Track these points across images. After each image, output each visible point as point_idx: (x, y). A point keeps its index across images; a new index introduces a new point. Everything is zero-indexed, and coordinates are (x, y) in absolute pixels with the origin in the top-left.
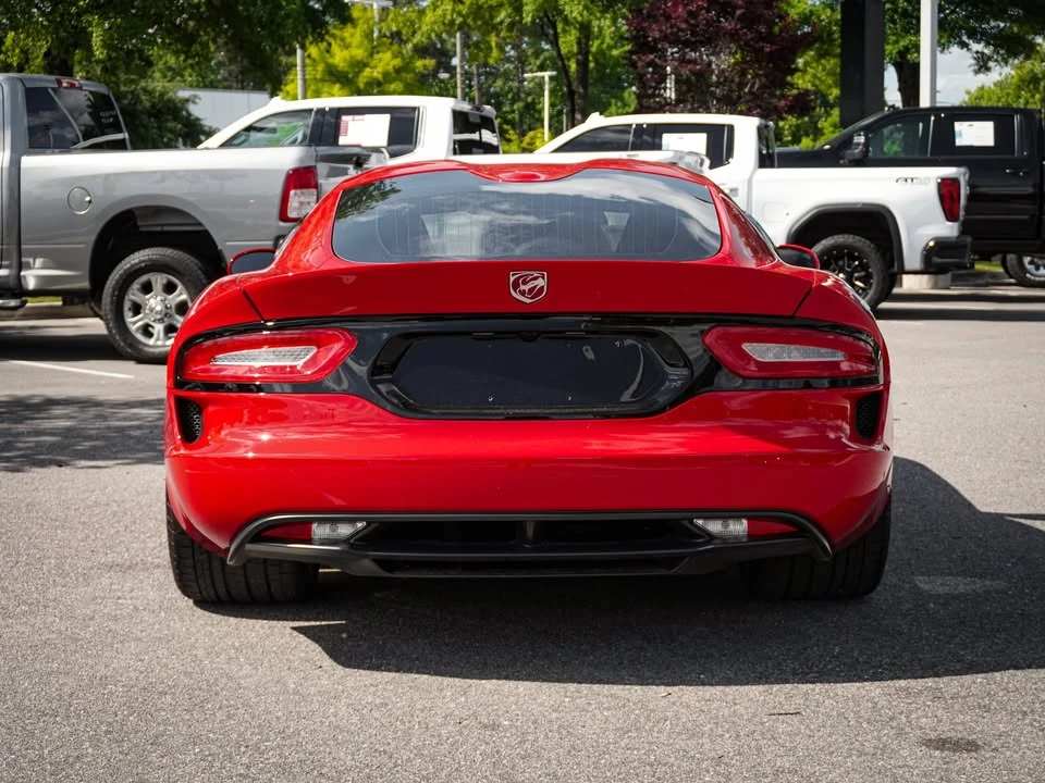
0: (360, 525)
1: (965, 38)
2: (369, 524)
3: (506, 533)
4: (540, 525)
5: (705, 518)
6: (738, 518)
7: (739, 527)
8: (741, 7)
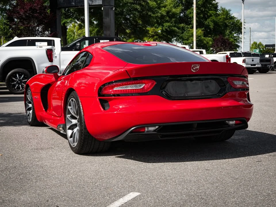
0: (157, 127)
1: (76, 21)
2: (160, 127)
3: (189, 126)
4: (198, 124)
5: (228, 121)
6: (233, 120)
7: (234, 122)
8: (38, 10)
